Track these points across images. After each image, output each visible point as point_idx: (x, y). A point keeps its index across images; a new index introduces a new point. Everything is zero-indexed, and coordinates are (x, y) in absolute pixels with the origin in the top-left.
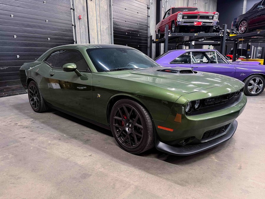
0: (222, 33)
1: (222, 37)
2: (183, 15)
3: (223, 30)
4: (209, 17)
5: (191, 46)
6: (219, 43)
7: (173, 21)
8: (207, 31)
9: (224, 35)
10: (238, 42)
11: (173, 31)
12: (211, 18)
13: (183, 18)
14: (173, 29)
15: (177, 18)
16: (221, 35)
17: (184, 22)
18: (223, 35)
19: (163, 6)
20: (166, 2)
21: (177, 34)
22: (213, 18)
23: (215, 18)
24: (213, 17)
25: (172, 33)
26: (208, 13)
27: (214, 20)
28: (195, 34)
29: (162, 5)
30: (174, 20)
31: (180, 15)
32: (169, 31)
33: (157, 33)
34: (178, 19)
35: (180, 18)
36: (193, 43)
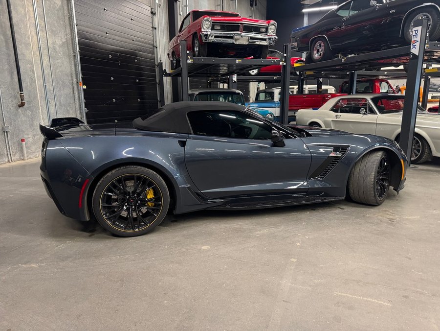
0: (283, 59)
1: (284, 66)
2: (212, 22)
3: (285, 55)
4: (260, 29)
5: (231, 83)
6: (275, 78)
7: (196, 35)
8: (257, 55)
9: (287, 64)
10: (305, 77)
11: (197, 53)
12: (264, 30)
13: (213, 29)
14: (196, 49)
15: (201, 29)
16: (283, 63)
17: (216, 37)
18: (285, 64)
19: (180, 13)
20: (186, 6)
21: (203, 60)
22: (266, 32)
23: (270, 31)
24: (267, 29)
25: (194, 55)
26: (258, 21)
27: (268, 34)
28: (238, 61)
29: (178, 11)
30: (196, 33)
31: (207, 22)
32: (188, 52)
33: (171, 59)
34: (203, 30)
35: (207, 28)
36: (235, 78)
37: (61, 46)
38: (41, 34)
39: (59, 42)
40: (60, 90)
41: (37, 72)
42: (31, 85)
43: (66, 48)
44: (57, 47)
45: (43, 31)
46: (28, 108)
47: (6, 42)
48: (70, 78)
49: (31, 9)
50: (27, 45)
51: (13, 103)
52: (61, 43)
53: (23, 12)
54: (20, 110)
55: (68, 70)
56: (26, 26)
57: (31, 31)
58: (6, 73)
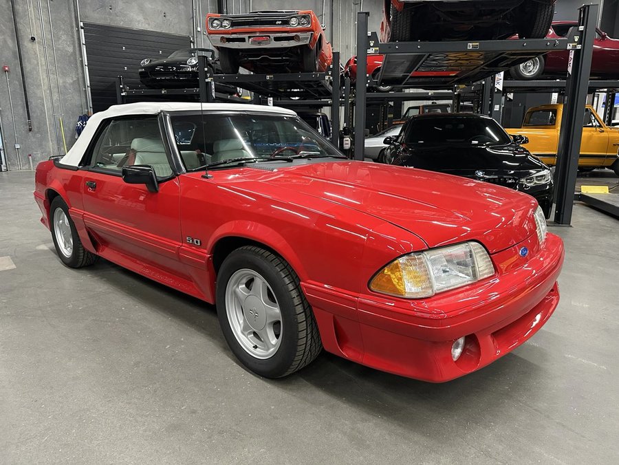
37: (72, 84)
38: (51, 76)
39: (69, 81)
40: (70, 118)
41: (47, 105)
42: (41, 114)
43: (77, 86)
44: (67, 85)
45: (54, 74)
46: (38, 132)
47: (20, 85)
48: (81, 109)
49: (43, 59)
50: (39, 86)
51: (24, 128)
52: (71, 81)
53: (36, 62)
54: (30, 133)
55: (78, 103)
56: (38, 73)
57: (43, 76)
58: (20, 107)
